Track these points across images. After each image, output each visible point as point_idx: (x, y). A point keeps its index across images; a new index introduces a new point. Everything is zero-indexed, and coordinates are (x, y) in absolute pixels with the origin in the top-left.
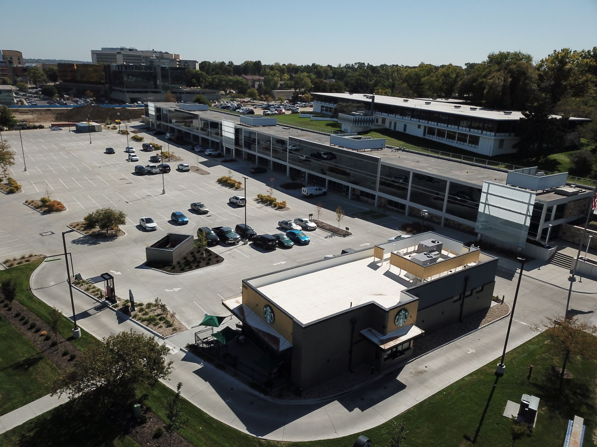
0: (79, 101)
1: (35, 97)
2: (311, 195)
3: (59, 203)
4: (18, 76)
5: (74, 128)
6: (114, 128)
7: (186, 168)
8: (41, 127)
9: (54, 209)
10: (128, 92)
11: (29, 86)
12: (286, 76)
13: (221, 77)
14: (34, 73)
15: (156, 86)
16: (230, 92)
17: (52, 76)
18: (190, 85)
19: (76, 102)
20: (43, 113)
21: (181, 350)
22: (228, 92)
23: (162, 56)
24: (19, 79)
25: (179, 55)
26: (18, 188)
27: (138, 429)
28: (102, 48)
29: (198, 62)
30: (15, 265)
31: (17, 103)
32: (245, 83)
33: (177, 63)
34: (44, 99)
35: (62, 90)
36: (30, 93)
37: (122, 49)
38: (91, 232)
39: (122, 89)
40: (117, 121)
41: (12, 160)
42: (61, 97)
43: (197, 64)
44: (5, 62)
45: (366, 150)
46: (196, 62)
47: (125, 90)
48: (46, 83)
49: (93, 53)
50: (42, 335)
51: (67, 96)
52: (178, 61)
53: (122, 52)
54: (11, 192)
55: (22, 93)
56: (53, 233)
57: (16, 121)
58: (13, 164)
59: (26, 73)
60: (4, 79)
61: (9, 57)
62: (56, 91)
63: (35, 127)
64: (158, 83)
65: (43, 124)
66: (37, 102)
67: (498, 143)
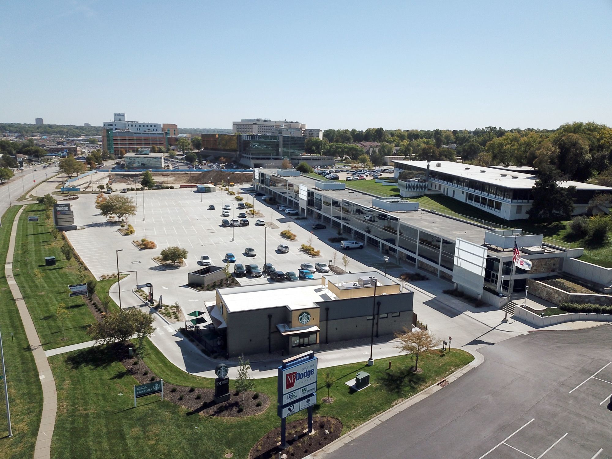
0: (212, 166)
1: (180, 162)
2: (348, 247)
3: (152, 243)
4: (171, 145)
5: (195, 189)
6: (226, 190)
7: (261, 223)
8: (172, 188)
9: (148, 247)
10: (253, 158)
11: (178, 153)
12: (406, 142)
13: (337, 144)
14: (183, 143)
15: (278, 154)
16: (346, 158)
17: (197, 145)
18: (309, 151)
19: (210, 167)
20: (180, 176)
21: (176, 331)
22: (344, 158)
23: (290, 125)
24: (172, 147)
25: (305, 125)
26: (132, 232)
27: (127, 360)
28: (242, 120)
29: (321, 131)
30: (107, 278)
31: (164, 168)
32: (359, 150)
33: (303, 132)
34: (186, 165)
35: (202, 157)
36: (177, 159)
37: (258, 120)
38: (164, 263)
39: (248, 156)
40: (231, 183)
41: (135, 212)
42: (200, 162)
43: (320, 132)
44: (163, 134)
45: (398, 212)
46: (319, 130)
47: (251, 156)
48: (192, 150)
49: (235, 124)
50: (102, 315)
51: (205, 162)
52: (304, 131)
53: (258, 123)
54: (127, 234)
55: (171, 159)
56: (140, 262)
57: (154, 183)
58: (135, 215)
59: (177, 143)
60: (160, 148)
61: (167, 130)
62: (196, 157)
63: (167, 188)
64: (280, 151)
65: (173, 185)
66: (180, 167)
67: (515, 208)
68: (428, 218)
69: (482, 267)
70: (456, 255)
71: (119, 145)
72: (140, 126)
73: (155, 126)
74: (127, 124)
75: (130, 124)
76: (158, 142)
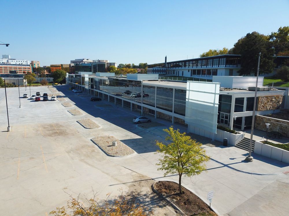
52: (107, 63)
53: (84, 61)
61: (34, 64)
67: (228, 71)
69: (214, 104)
70: (187, 97)
71: (3, 71)
72: (17, 61)
73: (26, 62)
74: (9, 60)
75: (11, 60)
76: (27, 69)
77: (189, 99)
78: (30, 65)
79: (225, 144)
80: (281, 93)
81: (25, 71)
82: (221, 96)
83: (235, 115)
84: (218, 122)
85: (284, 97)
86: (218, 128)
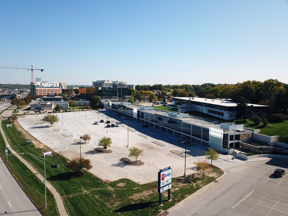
4: (63, 92)
12: (172, 90)
17: (76, 92)
23: (120, 83)
25: (127, 83)
29: (134, 86)
33: (126, 86)
35: (79, 98)
45: (180, 118)
53: (105, 82)
61: (61, 85)
67: (230, 115)
68: (194, 120)
69: (221, 138)
70: (210, 133)
71: (39, 93)
72: (48, 84)
73: (56, 84)
74: (42, 83)
75: (44, 83)
76: (57, 91)
77: (210, 134)
78: (60, 87)
79: (226, 153)
80: (250, 132)
81: (56, 93)
82: (224, 135)
83: (230, 142)
84: (223, 144)
85: (252, 134)
86: (223, 147)
